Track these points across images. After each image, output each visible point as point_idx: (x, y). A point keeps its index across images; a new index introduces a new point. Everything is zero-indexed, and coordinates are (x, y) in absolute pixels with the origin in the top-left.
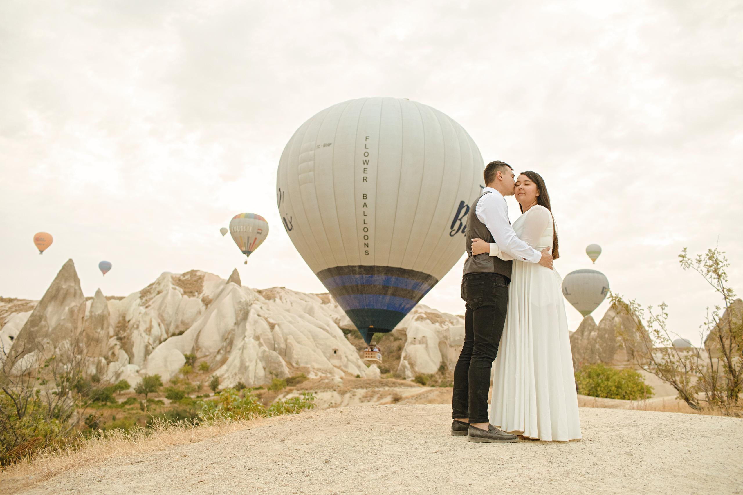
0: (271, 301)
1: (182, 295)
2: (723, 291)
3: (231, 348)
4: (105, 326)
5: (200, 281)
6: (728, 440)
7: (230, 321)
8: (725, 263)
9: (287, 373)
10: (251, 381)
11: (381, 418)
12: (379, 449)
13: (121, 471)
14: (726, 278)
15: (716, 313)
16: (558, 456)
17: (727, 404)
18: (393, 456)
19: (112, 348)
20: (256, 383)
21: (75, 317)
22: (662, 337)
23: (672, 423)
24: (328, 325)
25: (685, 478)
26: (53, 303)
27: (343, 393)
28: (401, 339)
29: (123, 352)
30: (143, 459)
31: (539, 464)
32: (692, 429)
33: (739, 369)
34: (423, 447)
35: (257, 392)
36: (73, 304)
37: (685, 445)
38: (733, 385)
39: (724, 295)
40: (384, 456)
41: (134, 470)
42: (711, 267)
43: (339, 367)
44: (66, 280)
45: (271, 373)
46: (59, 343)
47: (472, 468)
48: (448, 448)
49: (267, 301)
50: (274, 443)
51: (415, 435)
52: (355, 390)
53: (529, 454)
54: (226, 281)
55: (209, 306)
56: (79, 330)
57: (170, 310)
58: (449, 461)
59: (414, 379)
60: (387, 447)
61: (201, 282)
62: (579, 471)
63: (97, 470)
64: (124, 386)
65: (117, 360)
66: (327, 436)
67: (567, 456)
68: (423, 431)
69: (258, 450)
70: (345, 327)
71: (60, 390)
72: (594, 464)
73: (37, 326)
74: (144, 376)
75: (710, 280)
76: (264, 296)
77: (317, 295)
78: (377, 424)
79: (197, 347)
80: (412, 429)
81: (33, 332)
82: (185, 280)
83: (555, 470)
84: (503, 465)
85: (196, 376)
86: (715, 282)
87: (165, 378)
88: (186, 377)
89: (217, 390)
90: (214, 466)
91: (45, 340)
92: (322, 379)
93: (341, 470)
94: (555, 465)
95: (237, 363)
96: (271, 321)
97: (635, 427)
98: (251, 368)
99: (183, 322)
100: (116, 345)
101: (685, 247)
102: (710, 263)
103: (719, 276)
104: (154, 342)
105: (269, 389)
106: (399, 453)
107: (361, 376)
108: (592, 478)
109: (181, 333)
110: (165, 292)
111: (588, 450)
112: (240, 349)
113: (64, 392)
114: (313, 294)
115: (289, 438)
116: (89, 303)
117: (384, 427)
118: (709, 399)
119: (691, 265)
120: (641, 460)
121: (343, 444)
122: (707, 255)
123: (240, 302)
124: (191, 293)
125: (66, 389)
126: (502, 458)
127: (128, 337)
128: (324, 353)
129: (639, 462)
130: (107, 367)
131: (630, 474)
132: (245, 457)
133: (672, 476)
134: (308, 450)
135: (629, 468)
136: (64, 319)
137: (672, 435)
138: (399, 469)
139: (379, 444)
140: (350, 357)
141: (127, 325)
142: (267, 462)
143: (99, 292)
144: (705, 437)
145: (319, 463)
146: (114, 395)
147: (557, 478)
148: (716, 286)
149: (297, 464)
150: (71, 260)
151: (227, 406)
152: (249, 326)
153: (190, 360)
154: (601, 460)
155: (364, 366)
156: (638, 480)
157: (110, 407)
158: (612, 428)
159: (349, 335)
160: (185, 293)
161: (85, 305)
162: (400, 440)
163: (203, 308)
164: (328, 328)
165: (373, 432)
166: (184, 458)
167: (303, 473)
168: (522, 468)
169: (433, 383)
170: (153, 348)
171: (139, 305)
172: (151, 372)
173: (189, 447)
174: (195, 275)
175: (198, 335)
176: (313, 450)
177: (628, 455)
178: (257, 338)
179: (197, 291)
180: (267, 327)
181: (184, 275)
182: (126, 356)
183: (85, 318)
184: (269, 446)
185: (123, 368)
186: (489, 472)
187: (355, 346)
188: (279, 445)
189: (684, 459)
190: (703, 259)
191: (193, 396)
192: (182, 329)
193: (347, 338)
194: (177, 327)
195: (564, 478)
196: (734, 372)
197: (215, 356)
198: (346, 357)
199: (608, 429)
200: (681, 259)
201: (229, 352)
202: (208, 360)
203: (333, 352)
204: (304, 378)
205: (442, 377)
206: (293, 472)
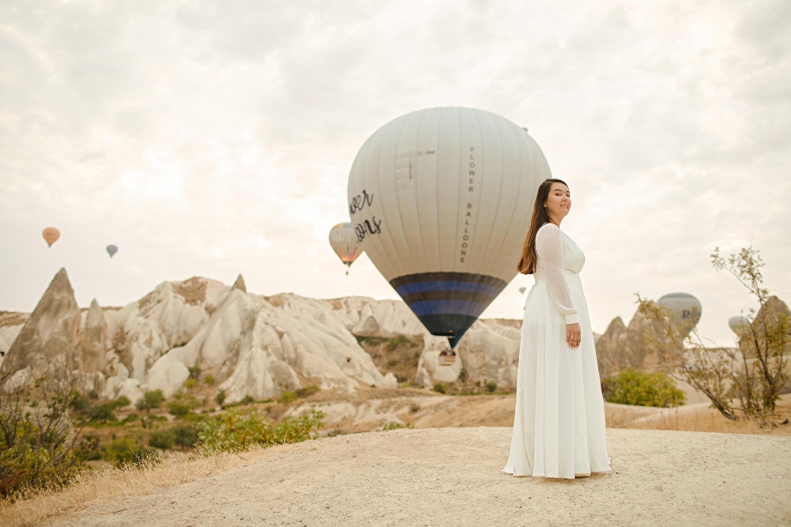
0: (279, 309)
1: (184, 303)
2: (758, 292)
3: (237, 358)
4: (102, 338)
5: (202, 288)
6: (765, 467)
7: (236, 330)
8: (760, 263)
9: (298, 384)
10: (260, 393)
11: (390, 449)
12: (386, 489)
13: (101, 523)
14: (761, 279)
15: (751, 316)
16: (581, 494)
17: (763, 413)
18: (401, 498)
19: (110, 362)
20: (265, 395)
21: (69, 330)
22: (695, 342)
23: (705, 447)
24: (340, 332)
25: (719, 517)
26: (45, 316)
27: (357, 404)
28: (417, 346)
29: (122, 366)
30: (128, 507)
31: (560, 505)
32: (727, 454)
33: (776, 375)
34: (434, 485)
35: (267, 405)
36: (67, 315)
37: (719, 475)
38: (769, 392)
39: (759, 297)
40: (391, 498)
41: (116, 521)
42: (744, 267)
43: (353, 377)
44: (59, 290)
45: (280, 385)
46: (53, 358)
47: (487, 512)
48: (462, 486)
49: (275, 308)
50: (271, 484)
51: (426, 470)
52: (370, 401)
53: (550, 492)
54: (230, 288)
55: (213, 314)
56: (76, 343)
57: (171, 321)
58: (462, 503)
59: (432, 387)
60: (395, 486)
61: (204, 290)
62: (604, 513)
63: (75, 521)
64: (124, 402)
65: (116, 374)
66: (330, 474)
67: (591, 494)
68: (435, 465)
69: (252, 494)
70: (359, 334)
71: (52, 412)
72: (620, 503)
73: (29, 340)
74: (145, 391)
75: (744, 281)
76: (271, 303)
77: (328, 300)
78: (385, 457)
79: (201, 359)
80: (424, 462)
81: (24, 346)
82: (187, 288)
83: (577, 512)
84: (521, 507)
85: (201, 390)
86: (749, 282)
87: (168, 392)
88: (190, 391)
89: (223, 405)
90: (204, 516)
91: (38, 356)
92: (335, 390)
93: (343, 518)
94: (578, 506)
95: (244, 375)
96: (280, 329)
97: (666, 454)
98: (260, 380)
99: (185, 333)
100: (114, 358)
101: (717, 247)
102: (744, 262)
103: (754, 277)
104: (155, 354)
105: (279, 402)
106: (407, 495)
107: (376, 385)
108: (618, 521)
109: (183, 344)
110: (165, 302)
111: (614, 485)
112: (246, 360)
113: (56, 414)
114: (323, 300)
115: (289, 477)
116: (84, 315)
117: (393, 461)
118: (744, 408)
119: (724, 265)
120: (672, 496)
121: (347, 484)
122: (741, 254)
123: (246, 310)
124: (193, 302)
125: (58, 411)
126: (520, 498)
127: (127, 350)
128: (337, 362)
129: (669, 498)
130: (106, 382)
131: (660, 514)
132: (238, 503)
133: (705, 515)
134: (308, 492)
135: (659, 506)
136: (58, 333)
137: (705, 462)
138: (406, 516)
139: (386, 482)
140: (365, 366)
141: (125, 336)
142: (262, 508)
143: (94, 303)
144: (741, 464)
145: (319, 510)
146: (114, 412)
147: (580, 523)
148: (750, 287)
149: (294, 512)
150: (63, 270)
151: (231, 427)
152: (256, 335)
153: (194, 373)
154: (628, 498)
155: (379, 375)
156: (669, 521)
157: (110, 425)
158: (640, 456)
159: (363, 343)
160: (187, 301)
161: (80, 317)
162: (410, 478)
163: (206, 317)
164: (339, 335)
165: (380, 467)
166: (171, 505)
167: (301, 523)
168: (542, 510)
169: (453, 392)
170: (154, 361)
171: (139, 315)
172: (152, 387)
173: (179, 490)
174: (197, 282)
175: (202, 346)
176: (313, 492)
177: (658, 490)
178: (265, 348)
179: (200, 299)
180: (275, 336)
181: (185, 282)
182: (125, 371)
183: (81, 331)
184: (265, 488)
185: (122, 383)
186: (505, 517)
187: (370, 354)
188: (277, 487)
189: (718, 493)
190: (736, 259)
191: (198, 411)
192: (184, 339)
193: (361, 345)
194: (179, 338)
195: (588, 522)
196: (770, 379)
197: (220, 369)
198: (361, 365)
199: (637, 457)
200: (713, 259)
201: (235, 364)
202: (213, 372)
203: (346, 361)
204: (316, 389)
205: (463, 384)
206: (289, 522)
